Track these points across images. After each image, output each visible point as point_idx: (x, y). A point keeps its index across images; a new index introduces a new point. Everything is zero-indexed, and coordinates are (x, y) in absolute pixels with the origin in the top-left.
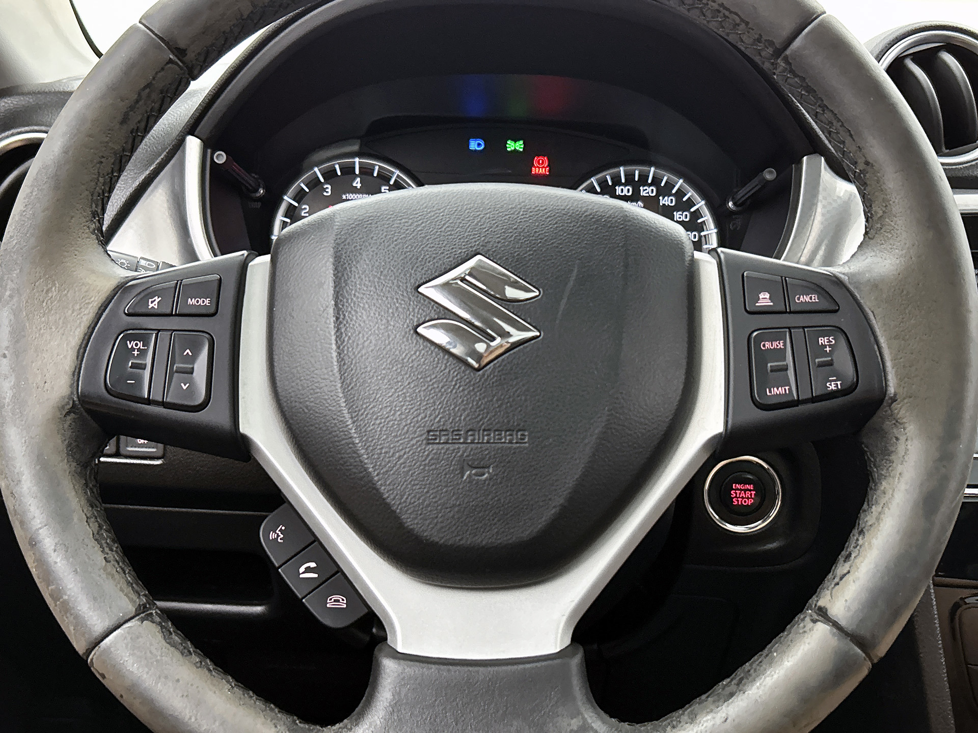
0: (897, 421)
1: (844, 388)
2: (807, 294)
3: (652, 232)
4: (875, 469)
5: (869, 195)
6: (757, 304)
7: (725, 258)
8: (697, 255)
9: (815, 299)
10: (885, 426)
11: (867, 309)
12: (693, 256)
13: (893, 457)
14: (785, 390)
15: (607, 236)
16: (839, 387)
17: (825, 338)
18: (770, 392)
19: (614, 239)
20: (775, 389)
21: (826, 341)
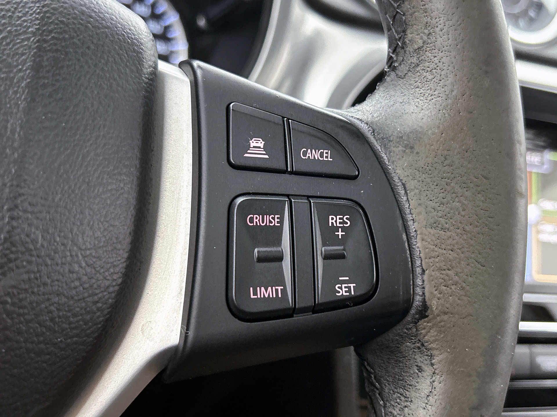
0: (423, 345)
1: (358, 294)
2: (317, 148)
3: (91, 17)
4: (381, 403)
5: (404, 15)
6: (246, 155)
7: (203, 77)
8: (162, 66)
9: (327, 157)
10: (403, 348)
11: (396, 179)
12: (155, 67)
13: (411, 394)
14: (277, 290)
15: (8, 11)
16: (353, 293)
17: (338, 217)
18: (255, 294)
19: (20, 18)
20: (263, 289)
21: (338, 221)
